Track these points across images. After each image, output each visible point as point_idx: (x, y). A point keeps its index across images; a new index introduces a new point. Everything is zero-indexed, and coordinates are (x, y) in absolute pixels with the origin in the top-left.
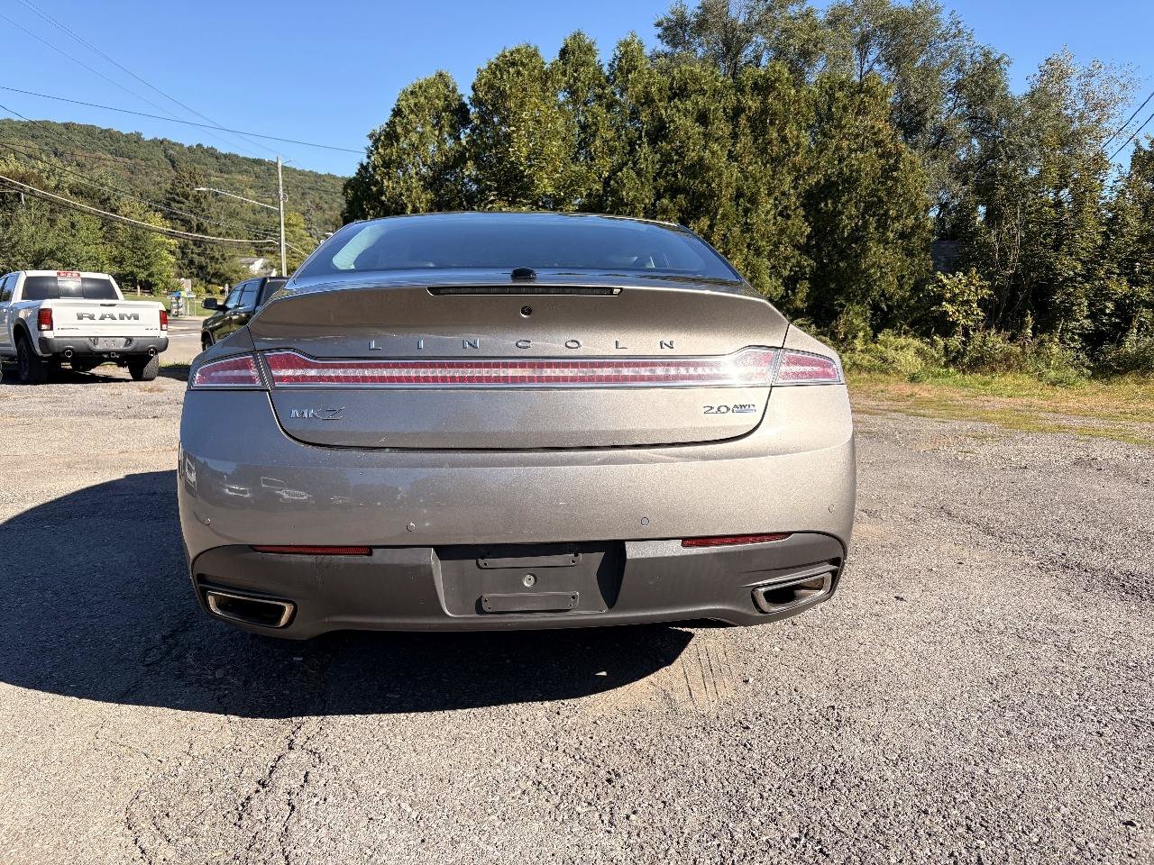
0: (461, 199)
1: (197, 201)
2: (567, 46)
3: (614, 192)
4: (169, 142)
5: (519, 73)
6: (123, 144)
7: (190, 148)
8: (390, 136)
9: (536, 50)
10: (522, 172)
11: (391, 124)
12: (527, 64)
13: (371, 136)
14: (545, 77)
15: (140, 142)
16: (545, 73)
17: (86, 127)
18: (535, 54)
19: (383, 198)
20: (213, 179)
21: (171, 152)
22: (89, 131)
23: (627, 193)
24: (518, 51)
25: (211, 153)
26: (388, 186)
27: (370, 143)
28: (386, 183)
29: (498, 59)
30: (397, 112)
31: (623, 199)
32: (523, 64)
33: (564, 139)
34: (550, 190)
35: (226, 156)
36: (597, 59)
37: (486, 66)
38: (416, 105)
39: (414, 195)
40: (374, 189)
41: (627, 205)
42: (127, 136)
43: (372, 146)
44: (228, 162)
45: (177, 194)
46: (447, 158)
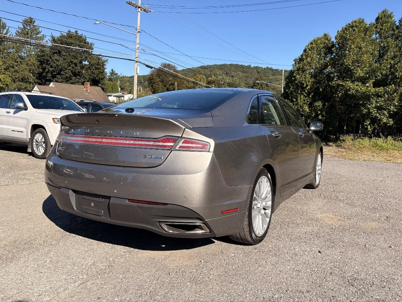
0: (325, 80)
1: (261, 85)
2: (379, 16)
3: (392, 74)
4: (259, 67)
5: (354, 30)
6: (245, 69)
7: (265, 69)
8: (301, 60)
9: (363, 20)
10: (351, 68)
11: (302, 56)
12: (358, 26)
13: (295, 60)
14: (366, 30)
15: (250, 68)
16: (366, 29)
17: (236, 65)
18: (363, 22)
19: (296, 82)
20: (270, 78)
21: (259, 70)
22: (236, 66)
23: (399, 74)
24: (355, 22)
25: (271, 69)
26: (298, 78)
27: (294, 63)
28: (297, 76)
29: (346, 26)
30: (305, 51)
31: (397, 76)
32: (356, 27)
33: (371, 54)
34: (362, 75)
35: (275, 70)
36: (393, 19)
37: (341, 29)
38: (311, 47)
39: (307, 80)
40: (293, 79)
41: (398, 78)
42: (247, 66)
43: (295, 64)
44: (276, 72)
45: (256, 84)
46: (322, 66)
